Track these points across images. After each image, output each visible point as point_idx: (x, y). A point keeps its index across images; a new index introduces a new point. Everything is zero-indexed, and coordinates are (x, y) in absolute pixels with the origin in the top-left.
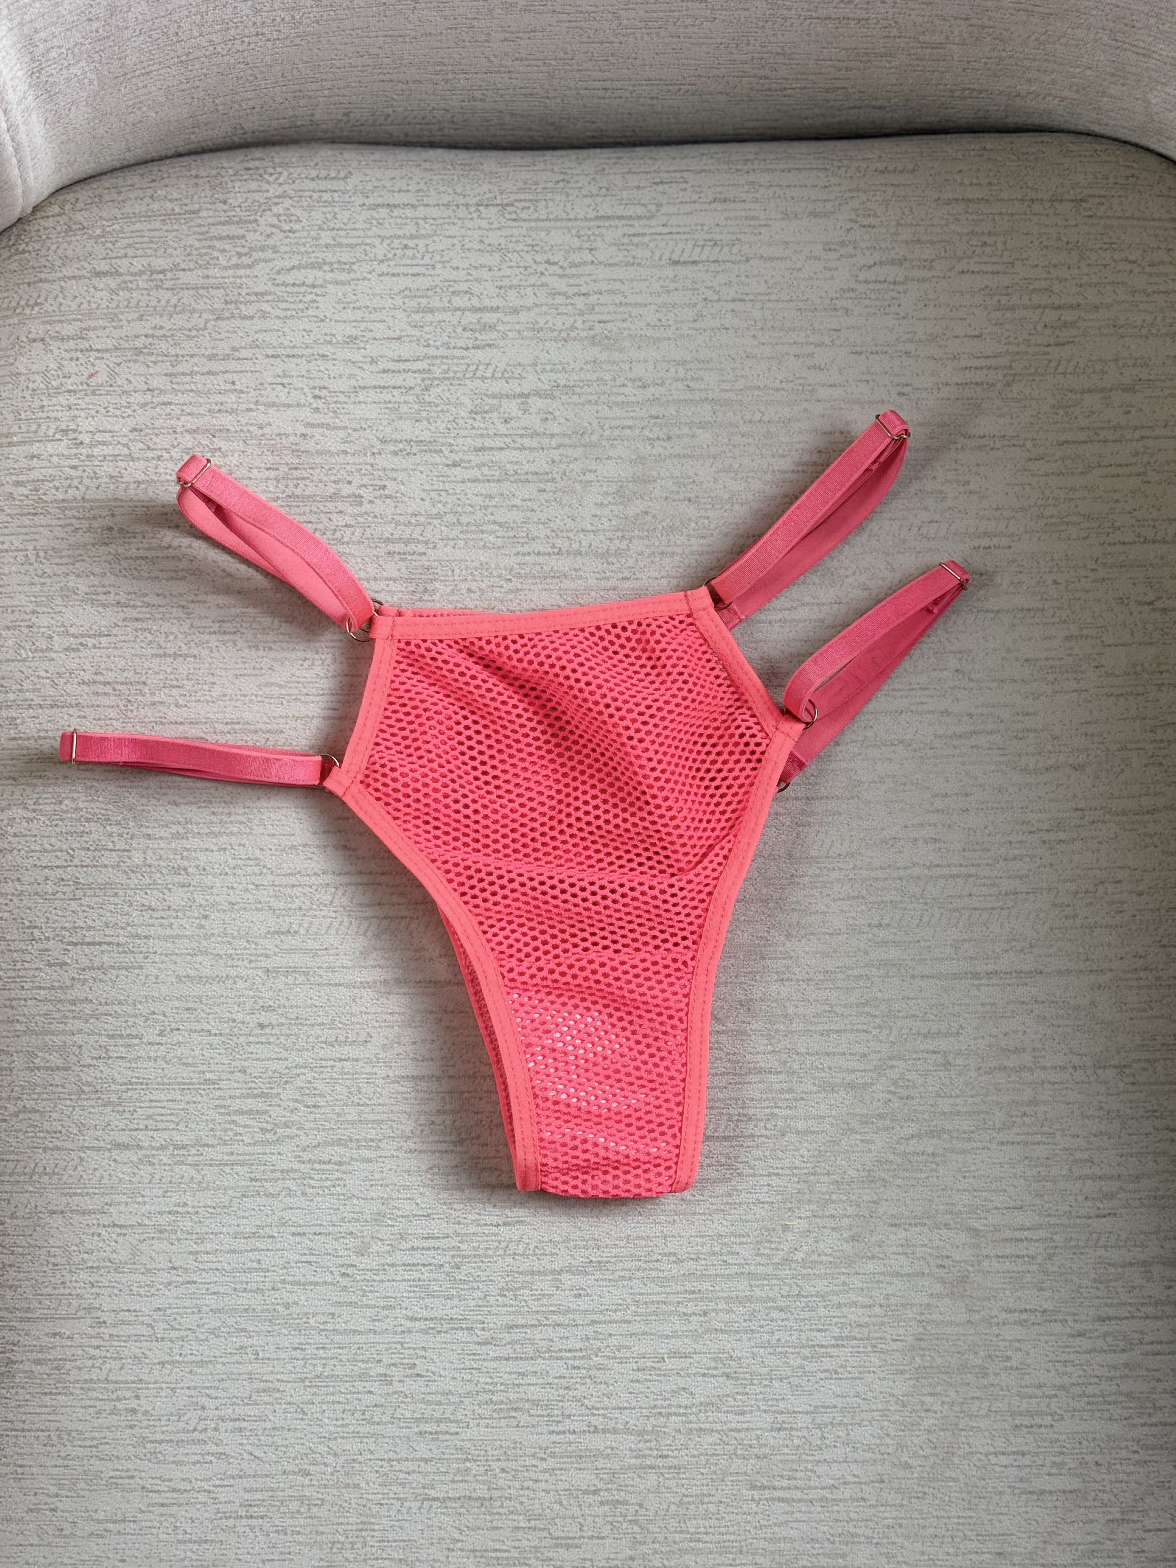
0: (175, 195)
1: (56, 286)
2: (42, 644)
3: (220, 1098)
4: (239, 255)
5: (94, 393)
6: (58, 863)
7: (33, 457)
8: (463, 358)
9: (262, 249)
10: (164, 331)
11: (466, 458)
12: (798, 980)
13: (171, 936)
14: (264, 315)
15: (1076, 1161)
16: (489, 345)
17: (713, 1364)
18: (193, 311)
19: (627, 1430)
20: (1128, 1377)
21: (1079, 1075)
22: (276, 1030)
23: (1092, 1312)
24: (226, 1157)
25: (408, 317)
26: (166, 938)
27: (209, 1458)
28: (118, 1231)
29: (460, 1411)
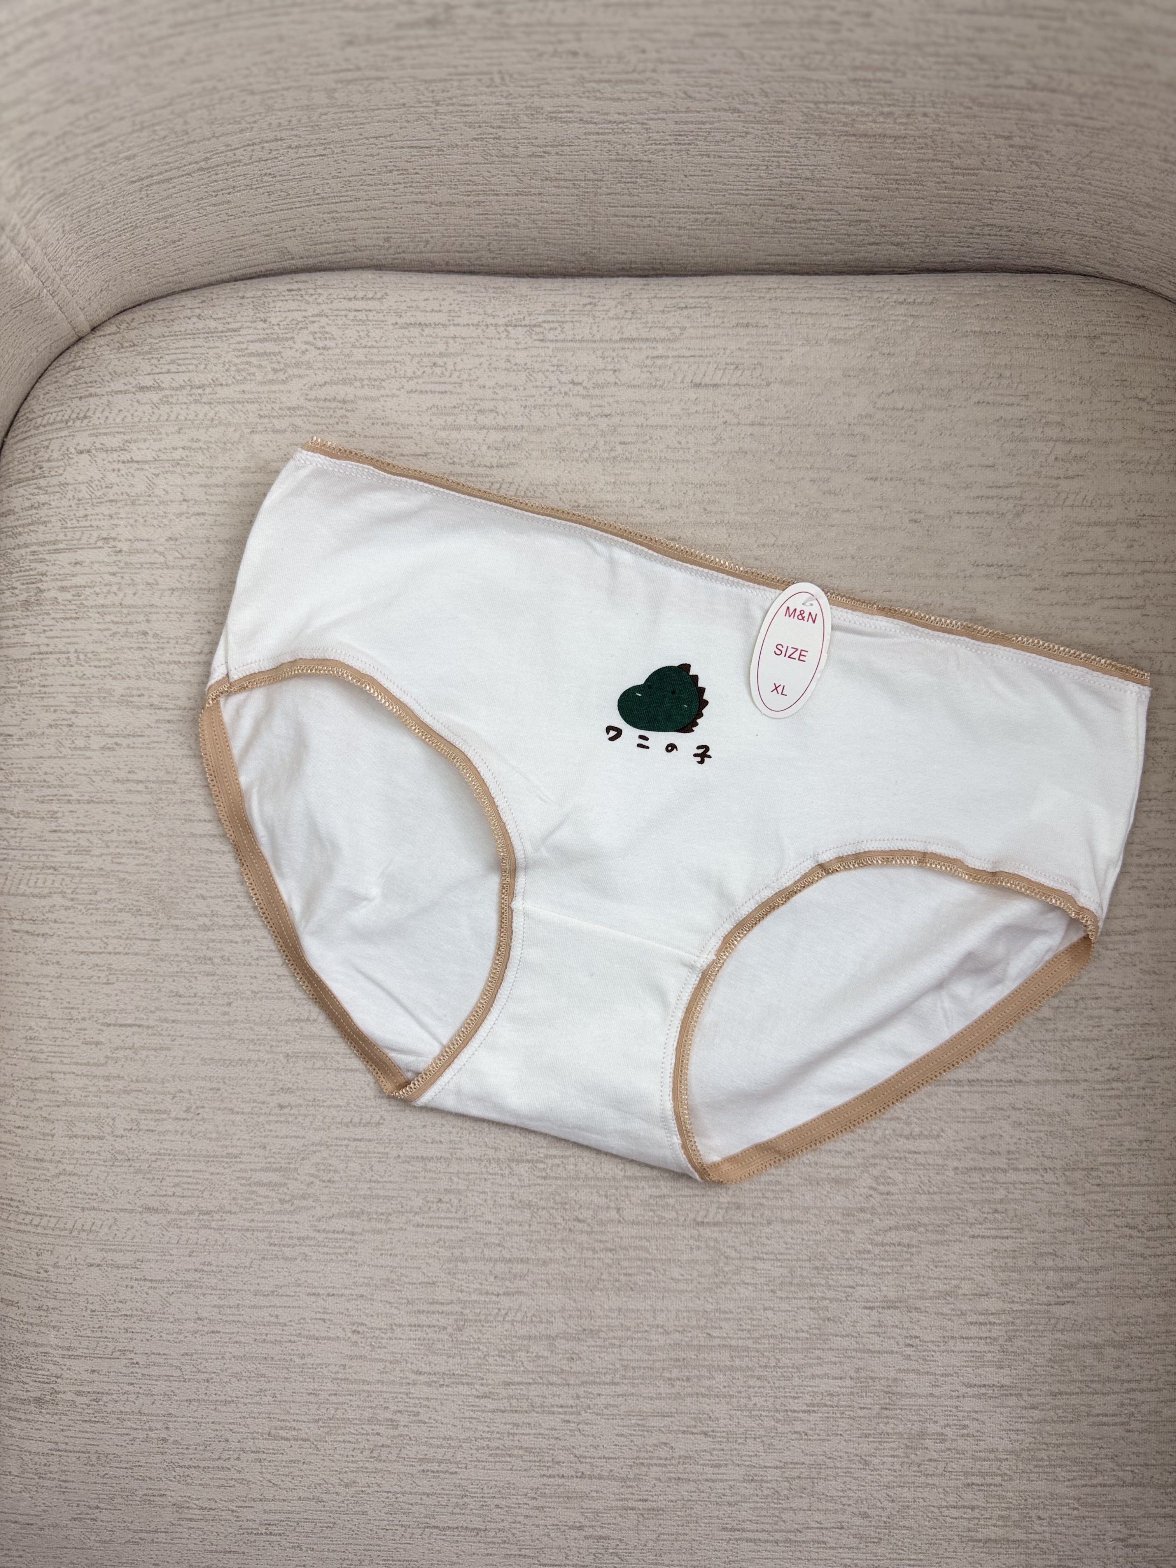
0: (221, 315)
1: (104, 400)
2: (80, 743)
3: (241, 1170)
4: (275, 371)
5: (133, 503)
6: (92, 950)
7: (76, 563)
8: (487, 476)
9: (297, 365)
10: (200, 444)
15: (1040, 1255)
16: (513, 464)
17: (694, 1423)
18: (229, 424)
19: (611, 1477)
20: (1074, 1444)
21: (1049, 1177)
22: (294, 1111)
23: (1046, 1388)
24: (247, 1224)
25: (434, 434)
26: (192, 1023)
27: (232, 1483)
28: (149, 1284)
29: (459, 1455)
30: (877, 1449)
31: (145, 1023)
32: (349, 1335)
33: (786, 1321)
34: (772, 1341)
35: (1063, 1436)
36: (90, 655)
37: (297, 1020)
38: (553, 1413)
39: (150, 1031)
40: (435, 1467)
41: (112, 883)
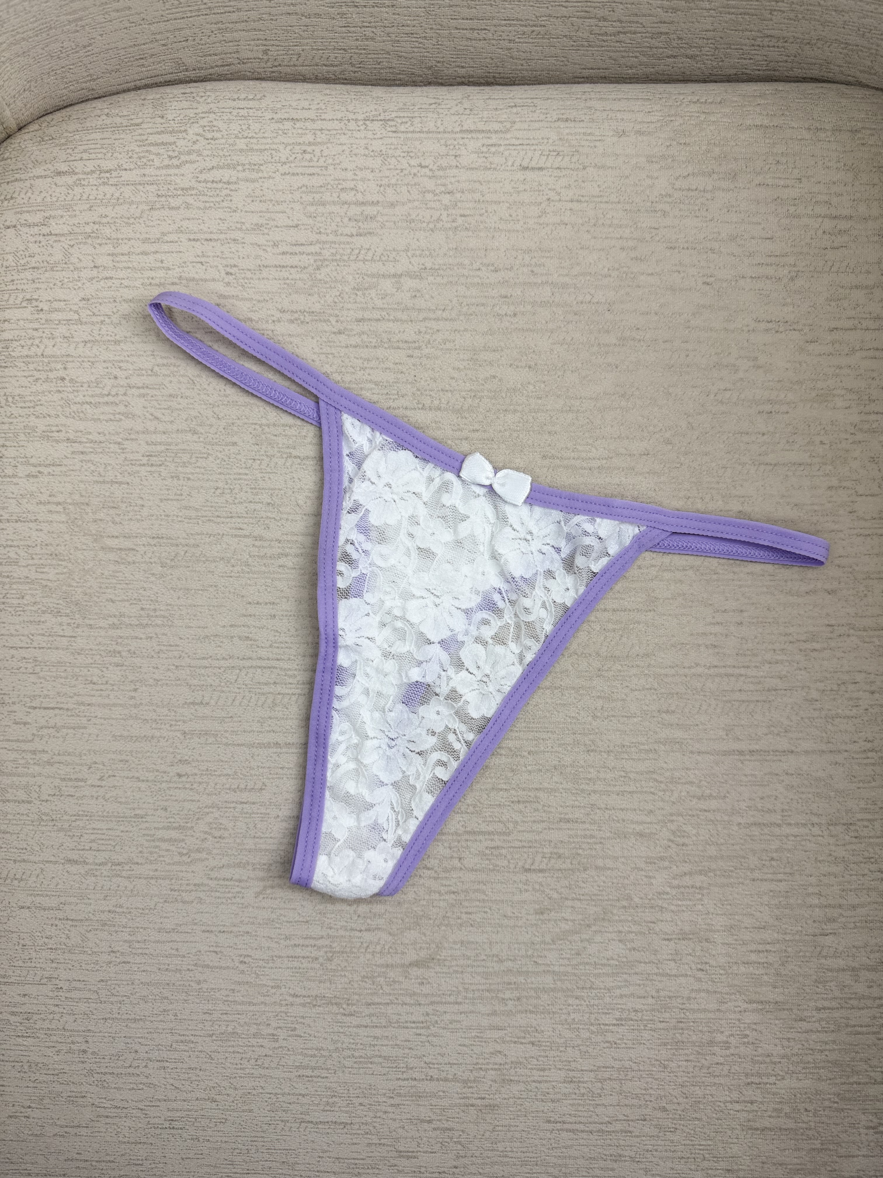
0: (125, 113)
1: (28, 184)
2: (9, 471)
3: (147, 828)
4: (170, 157)
5: (52, 269)
6: (21, 646)
7: (5, 321)
8: (348, 243)
9: (189, 153)
10: (108, 219)
11: (349, 327)
12: (601, 751)
13: (108, 705)
14: (188, 206)
15: (808, 895)
16: (370, 233)
18: (132, 203)
19: (455, 1079)
20: (834, 1050)
21: (816, 830)
22: (191, 779)
23: (812, 1004)
24: (152, 873)
25: (304, 209)
26: (105, 706)
27: (141, 1086)
28: (70, 923)
29: (329, 1062)
30: (674, 1054)
31: (66, 707)
32: (237, 965)
33: (599, 951)
34: (587, 967)
35: (826, 1043)
36: (17, 398)
37: (193, 703)
38: (407, 1028)
39: (69, 713)
40: (309, 1073)
41: (36, 590)
